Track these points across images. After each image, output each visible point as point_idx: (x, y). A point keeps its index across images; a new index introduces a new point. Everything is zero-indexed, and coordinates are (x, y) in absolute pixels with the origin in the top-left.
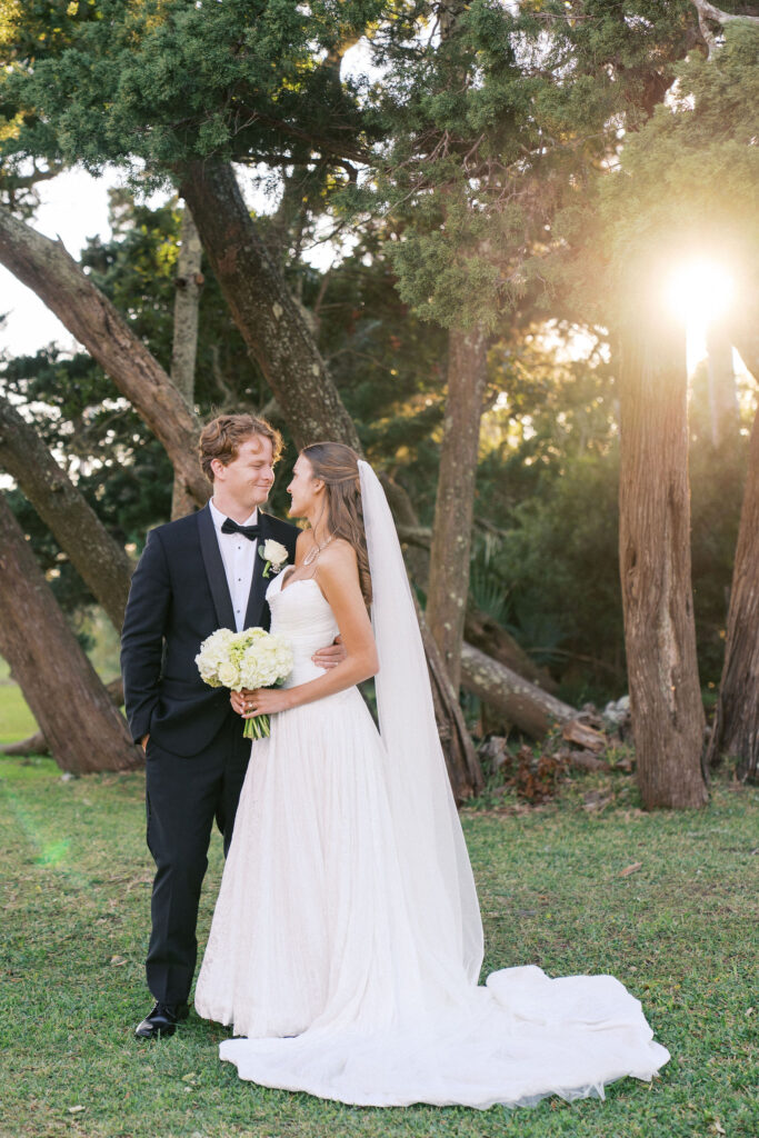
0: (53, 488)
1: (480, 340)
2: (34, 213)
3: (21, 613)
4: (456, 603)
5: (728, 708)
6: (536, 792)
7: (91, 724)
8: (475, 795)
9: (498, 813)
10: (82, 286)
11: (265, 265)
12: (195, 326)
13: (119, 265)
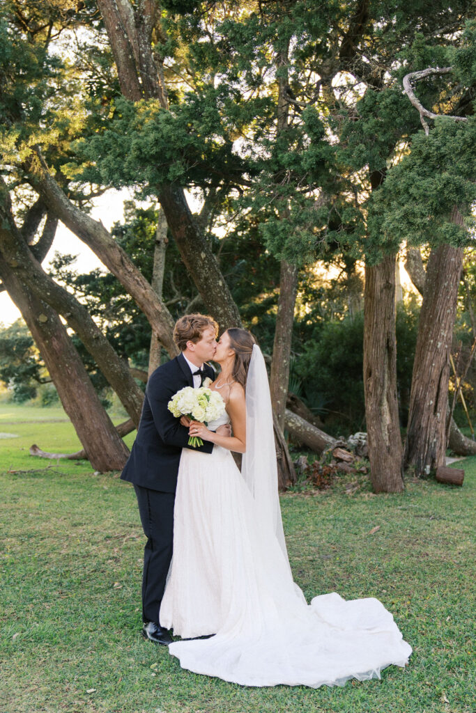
0: (94, 337)
1: (295, 270)
2: (91, 211)
3: (77, 395)
4: (283, 391)
5: (411, 442)
6: (322, 483)
7: (109, 448)
8: (293, 485)
9: (304, 494)
10: (110, 243)
11: (198, 234)
12: (163, 262)
13: (128, 235)
